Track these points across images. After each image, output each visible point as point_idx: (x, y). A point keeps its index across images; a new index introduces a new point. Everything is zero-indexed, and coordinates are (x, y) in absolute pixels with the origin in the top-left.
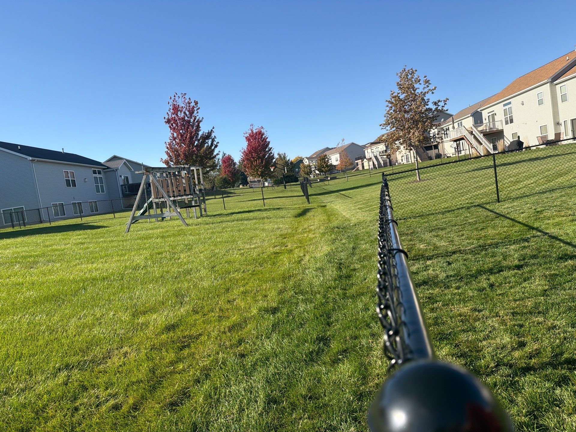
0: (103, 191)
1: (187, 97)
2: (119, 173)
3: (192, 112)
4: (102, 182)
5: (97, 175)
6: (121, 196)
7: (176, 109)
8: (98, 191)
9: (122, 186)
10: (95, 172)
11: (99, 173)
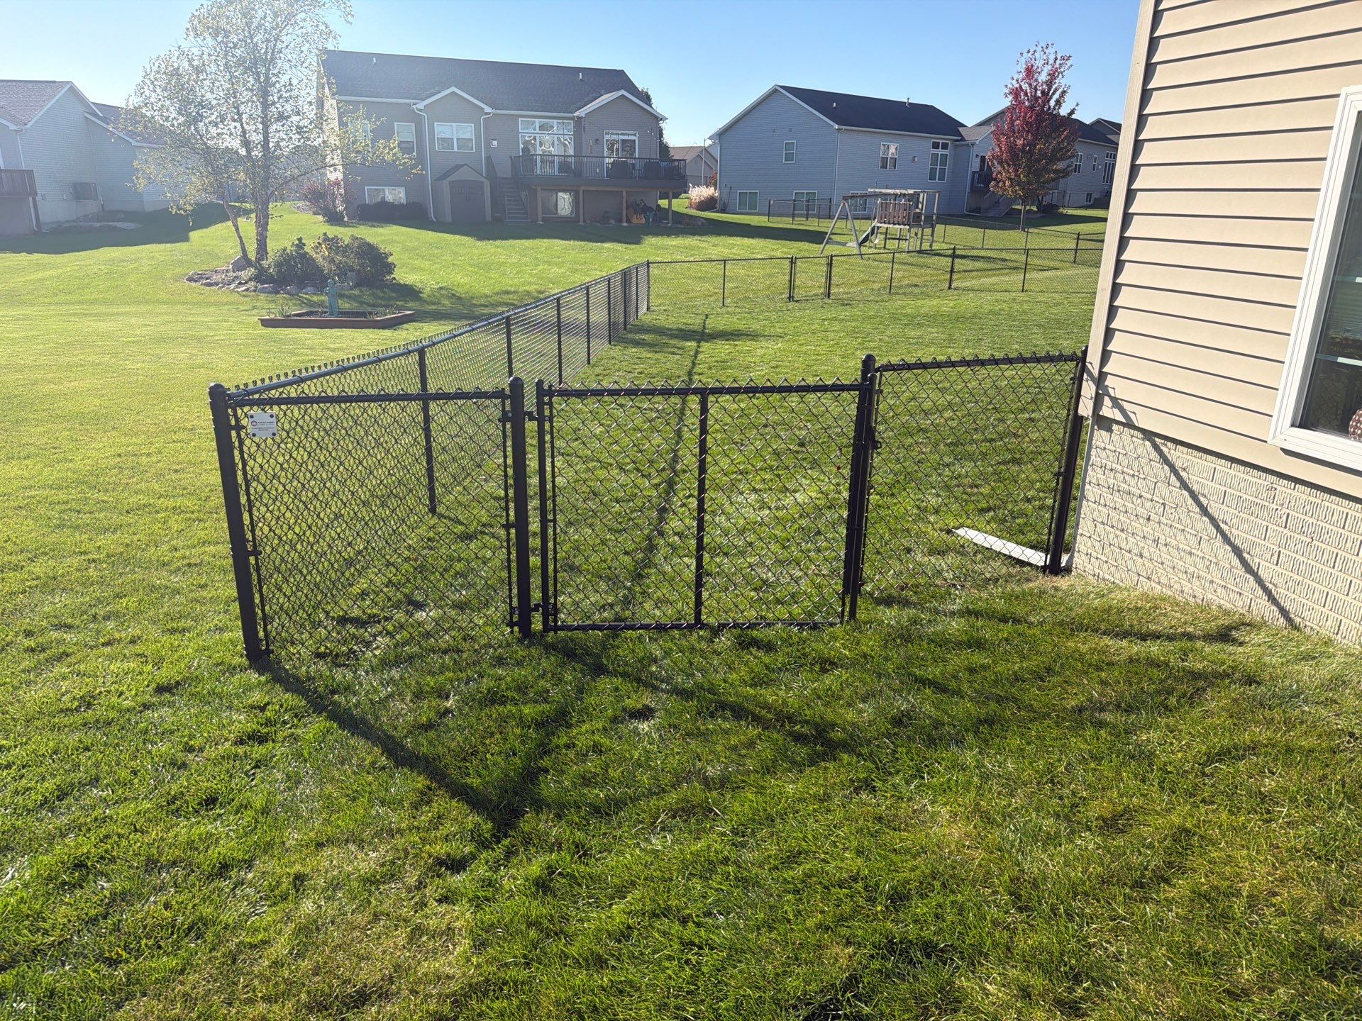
0: (941, 178)
1: (1051, 50)
2: (975, 151)
3: (1053, 76)
4: (944, 163)
5: (940, 151)
6: (968, 189)
7: (1030, 72)
8: (932, 177)
9: (974, 173)
10: (936, 146)
11: (945, 146)
